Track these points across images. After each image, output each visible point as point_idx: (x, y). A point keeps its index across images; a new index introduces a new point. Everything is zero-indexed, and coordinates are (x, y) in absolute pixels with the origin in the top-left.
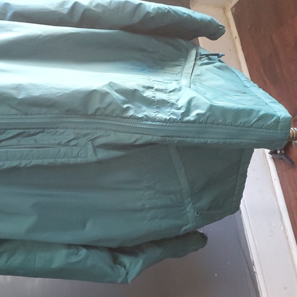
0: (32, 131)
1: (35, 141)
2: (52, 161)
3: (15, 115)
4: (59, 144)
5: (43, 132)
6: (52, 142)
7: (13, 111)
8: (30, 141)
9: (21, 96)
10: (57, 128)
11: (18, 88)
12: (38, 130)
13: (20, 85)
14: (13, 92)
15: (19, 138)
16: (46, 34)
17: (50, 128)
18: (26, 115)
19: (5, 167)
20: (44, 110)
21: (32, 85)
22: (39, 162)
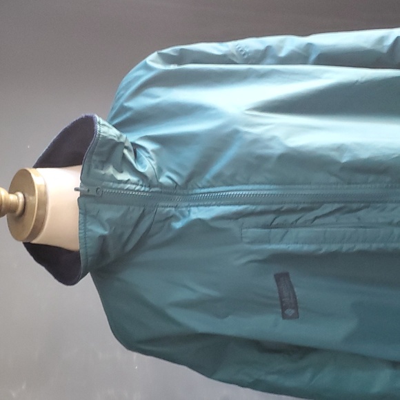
0: (355, 206)
1: (359, 219)
2: (382, 245)
3: (334, 184)
4: (390, 224)
5: (368, 207)
6: (381, 220)
7: (333, 179)
8: (352, 218)
9: (344, 160)
10: (386, 202)
11: (340, 148)
12: (362, 205)
13: (342, 145)
14: (334, 154)
15: (337, 215)
16: (364, 80)
17: (377, 202)
18: (349, 183)
19: (322, 252)
20: (371, 178)
21: (358, 144)
22: (365, 246)
